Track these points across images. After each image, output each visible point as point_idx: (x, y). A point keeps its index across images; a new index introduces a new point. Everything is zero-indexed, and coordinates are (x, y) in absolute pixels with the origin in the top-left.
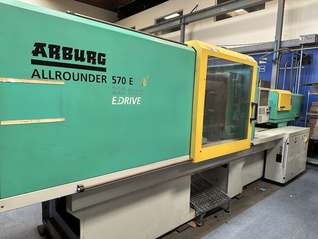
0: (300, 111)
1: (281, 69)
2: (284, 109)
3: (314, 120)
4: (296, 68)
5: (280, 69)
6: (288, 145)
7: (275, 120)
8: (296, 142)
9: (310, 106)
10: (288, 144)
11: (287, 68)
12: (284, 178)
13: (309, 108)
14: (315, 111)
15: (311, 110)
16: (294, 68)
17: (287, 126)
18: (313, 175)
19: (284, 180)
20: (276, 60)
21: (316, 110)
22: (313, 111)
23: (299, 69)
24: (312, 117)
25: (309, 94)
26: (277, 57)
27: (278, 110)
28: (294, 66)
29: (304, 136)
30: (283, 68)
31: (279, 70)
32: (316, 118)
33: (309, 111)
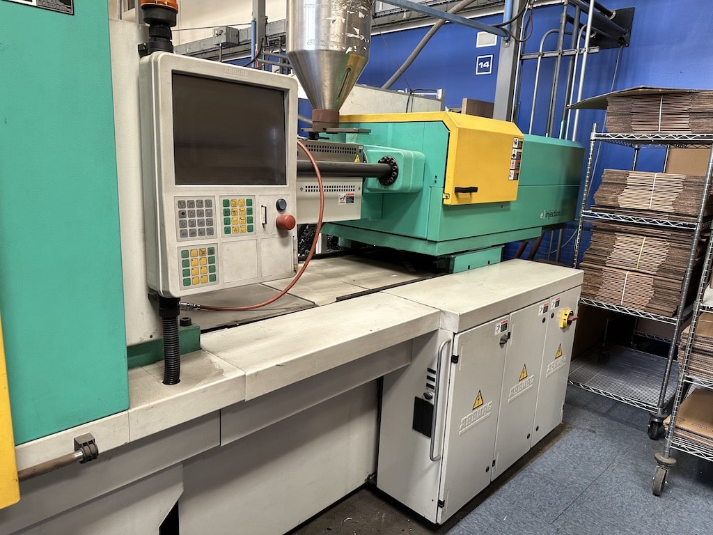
0: (564, 202)
1: (528, 57)
2: (476, 198)
3: (606, 236)
4: (572, 53)
5: (524, 57)
6: (454, 365)
7: (436, 242)
8: (503, 342)
9: (597, 183)
10: (455, 359)
11: (545, 55)
12: (441, 504)
13: (594, 189)
14: (611, 203)
15: (597, 201)
16: (566, 53)
17: (501, 261)
18: (588, 443)
19: (440, 509)
20: (510, 23)
21: (615, 200)
22: (604, 203)
23: (581, 55)
24: (601, 226)
25: (593, 137)
26: (516, 14)
27: (446, 202)
28: (567, 46)
29: (552, 307)
30: (532, 57)
31: (522, 61)
32: (614, 231)
33: (591, 201)
